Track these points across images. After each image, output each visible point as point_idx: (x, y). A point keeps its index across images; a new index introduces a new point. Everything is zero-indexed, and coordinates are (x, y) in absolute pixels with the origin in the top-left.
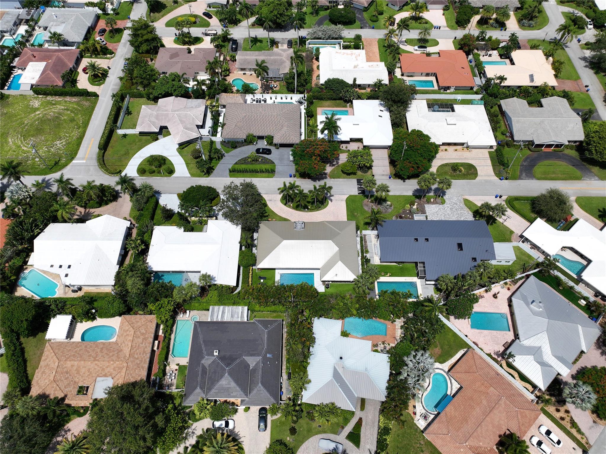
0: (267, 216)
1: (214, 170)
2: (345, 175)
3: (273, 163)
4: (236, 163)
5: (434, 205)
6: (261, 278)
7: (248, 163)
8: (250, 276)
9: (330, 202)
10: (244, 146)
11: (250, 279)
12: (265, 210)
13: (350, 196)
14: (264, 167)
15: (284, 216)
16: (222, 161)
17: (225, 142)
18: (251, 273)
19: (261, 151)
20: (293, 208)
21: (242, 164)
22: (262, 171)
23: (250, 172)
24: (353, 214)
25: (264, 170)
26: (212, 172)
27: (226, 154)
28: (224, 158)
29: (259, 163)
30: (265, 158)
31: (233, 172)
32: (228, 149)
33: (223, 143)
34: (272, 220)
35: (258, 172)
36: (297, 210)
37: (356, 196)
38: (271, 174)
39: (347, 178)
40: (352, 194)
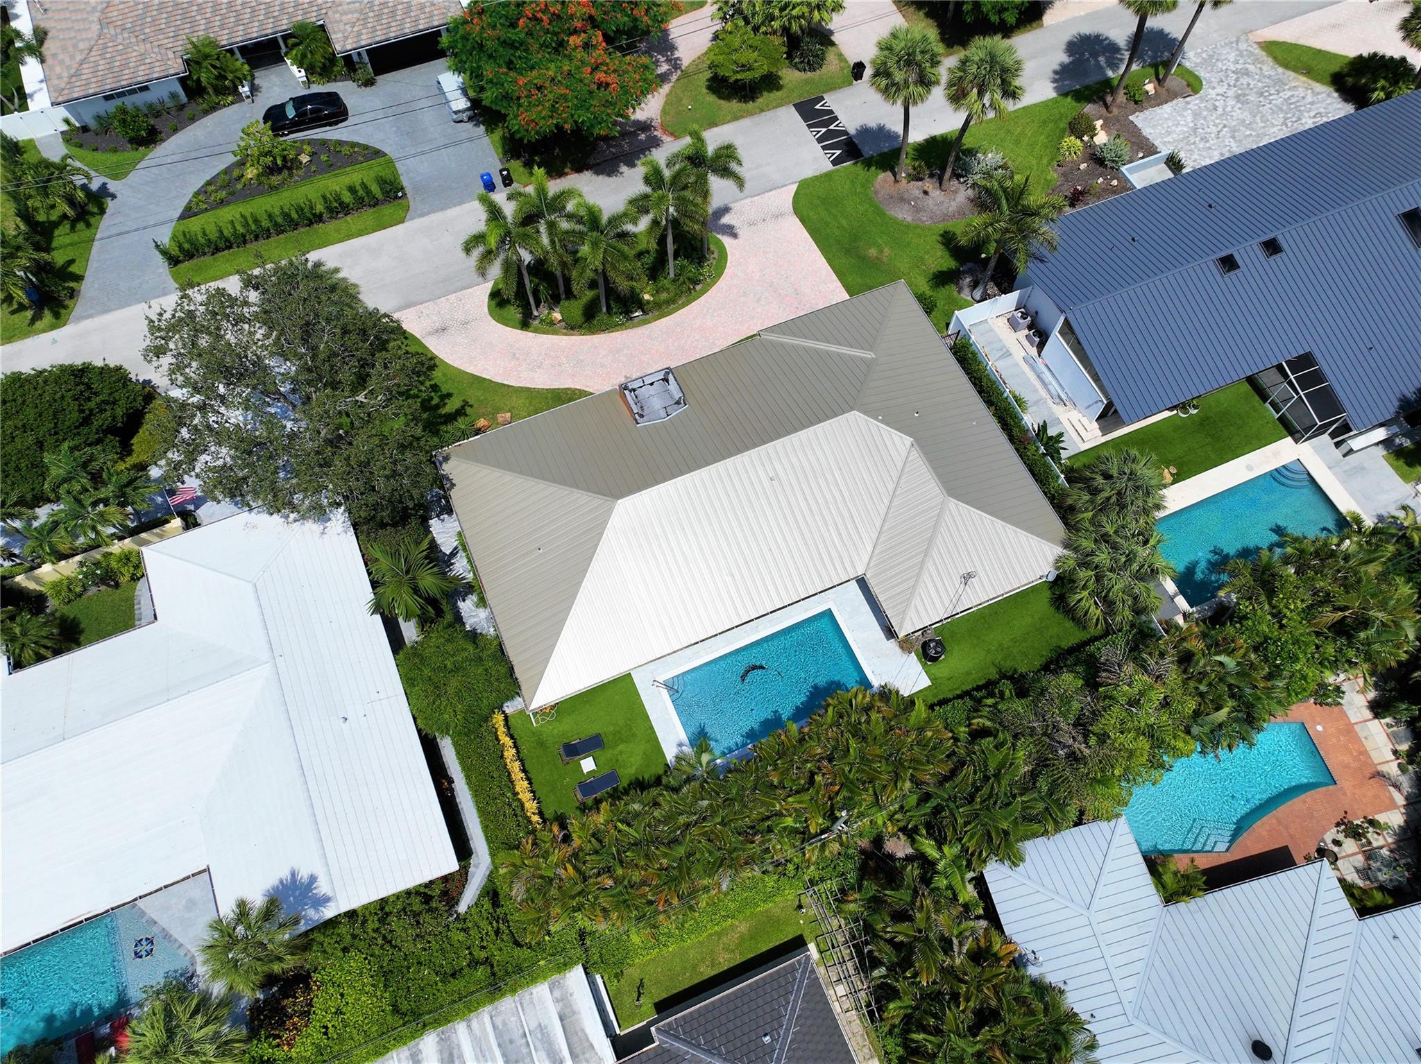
0: (460, 412)
1: (79, 278)
2: (735, 105)
3: (378, 153)
4: (188, 213)
5: (1167, 108)
6: (574, 751)
7: (251, 191)
8: (515, 767)
9: (726, 240)
10: (193, 119)
11: (522, 785)
12: (435, 388)
13: (804, 185)
14: (337, 183)
15: (542, 380)
16: (106, 225)
17: (85, 129)
18: (510, 753)
19: (291, 112)
20: (571, 327)
21: (222, 202)
22: (338, 209)
23: (280, 230)
24: (863, 259)
25: (347, 197)
26: (73, 294)
27: (113, 186)
28: (111, 205)
29: (309, 175)
30: (324, 143)
31: (190, 255)
32: (114, 158)
33: (77, 136)
34: (494, 423)
35: (319, 218)
36: (592, 331)
37: (828, 175)
38: (387, 210)
39: (750, 114)
40: (809, 172)
